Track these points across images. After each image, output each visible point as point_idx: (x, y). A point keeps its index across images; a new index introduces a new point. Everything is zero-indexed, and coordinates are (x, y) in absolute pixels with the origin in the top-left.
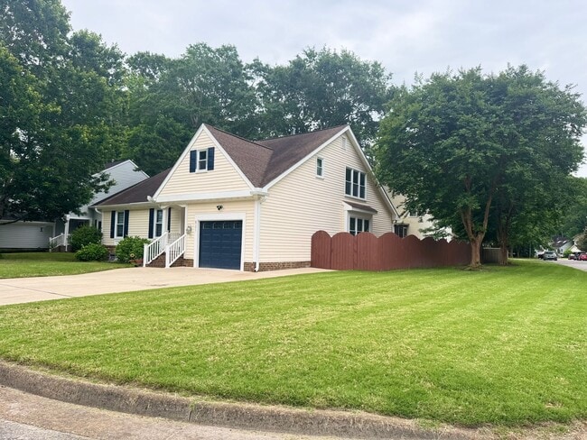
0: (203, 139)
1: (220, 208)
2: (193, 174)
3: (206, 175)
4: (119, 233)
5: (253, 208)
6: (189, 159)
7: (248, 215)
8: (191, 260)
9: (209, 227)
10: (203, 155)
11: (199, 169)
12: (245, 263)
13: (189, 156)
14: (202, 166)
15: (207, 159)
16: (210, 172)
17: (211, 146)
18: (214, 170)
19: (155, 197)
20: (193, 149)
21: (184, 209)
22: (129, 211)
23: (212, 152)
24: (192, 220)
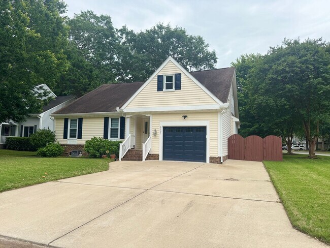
0: (170, 67)
1: (185, 117)
2: (161, 92)
3: (173, 94)
4: (72, 135)
5: (216, 118)
6: (157, 81)
7: (211, 123)
8: (157, 155)
9: (172, 131)
10: (169, 78)
11: (167, 89)
12: (210, 157)
13: (156, 79)
14: (169, 87)
15: (173, 82)
16: (178, 91)
17: (178, 72)
18: (181, 90)
19: (123, 108)
20: (160, 74)
21: (149, 118)
22: (82, 118)
23: (178, 77)
24: (157, 126)
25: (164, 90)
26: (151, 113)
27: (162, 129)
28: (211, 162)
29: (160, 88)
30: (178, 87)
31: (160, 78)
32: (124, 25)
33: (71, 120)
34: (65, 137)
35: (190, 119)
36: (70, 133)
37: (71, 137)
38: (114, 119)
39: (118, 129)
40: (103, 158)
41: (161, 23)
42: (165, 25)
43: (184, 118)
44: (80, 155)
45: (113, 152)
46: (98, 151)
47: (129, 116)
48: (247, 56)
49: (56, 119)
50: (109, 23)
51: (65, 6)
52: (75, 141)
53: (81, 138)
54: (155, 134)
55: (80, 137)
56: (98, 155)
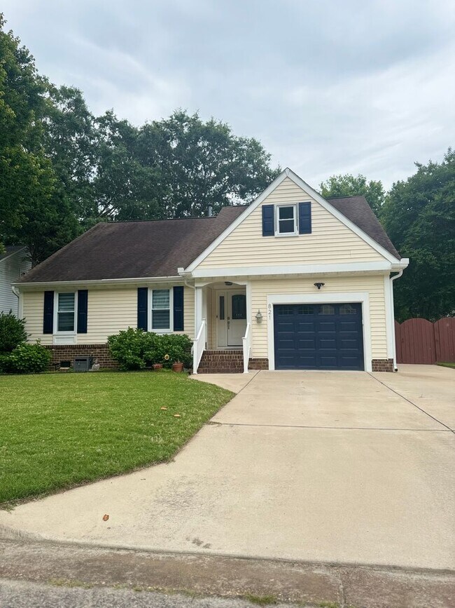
0: (287, 189)
1: (319, 285)
2: (269, 239)
3: (295, 240)
4: (63, 325)
5: (381, 287)
6: (261, 217)
7: (372, 296)
8: (264, 359)
9: (290, 313)
10: (286, 212)
11: (281, 231)
12: (374, 361)
13: (259, 213)
14: (287, 227)
15: (295, 218)
16: (305, 237)
17: (305, 199)
18: (313, 234)
19: (190, 269)
20: (267, 203)
21: (244, 288)
22: (86, 292)
23: (305, 209)
24: (260, 304)
25: (277, 233)
26: (248, 278)
27: (272, 309)
28: (375, 369)
29: (268, 230)
30: (306, 228)
31: (267, 211)
32: (109, 109)
33: (60, 295)
34: (48, 329)
35: (331, 289)
36: (59, 322)
37: (60, 329)
38: (159, 291)
39: (168, 311)
40: (156, 370)
41: (183, 111)
42: (190, 115)
43: (319, 288)
44: (96, 366)
45: (175, 357)
46: (141, 355)
47: (202, 285)
48: (341, 180)
49: (24, 293)
50: (78, 103)
51: (29, 60)
52: (72, 338)
53: (86, 332)
54: (259, 319)
55: (83, 329)
56: (142, 363)
